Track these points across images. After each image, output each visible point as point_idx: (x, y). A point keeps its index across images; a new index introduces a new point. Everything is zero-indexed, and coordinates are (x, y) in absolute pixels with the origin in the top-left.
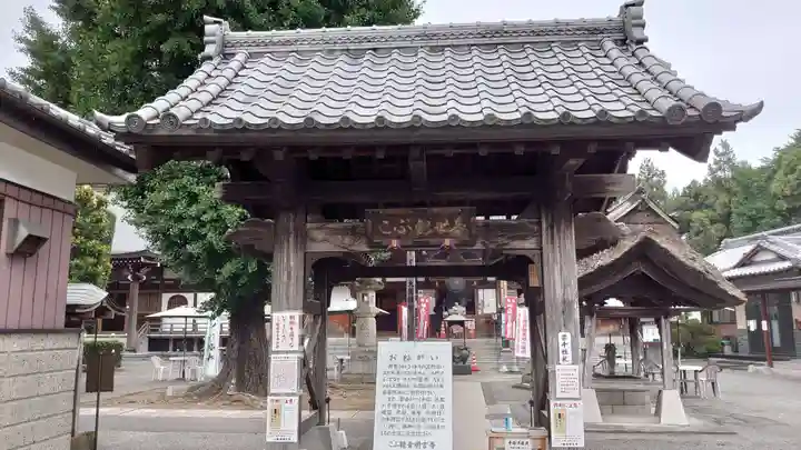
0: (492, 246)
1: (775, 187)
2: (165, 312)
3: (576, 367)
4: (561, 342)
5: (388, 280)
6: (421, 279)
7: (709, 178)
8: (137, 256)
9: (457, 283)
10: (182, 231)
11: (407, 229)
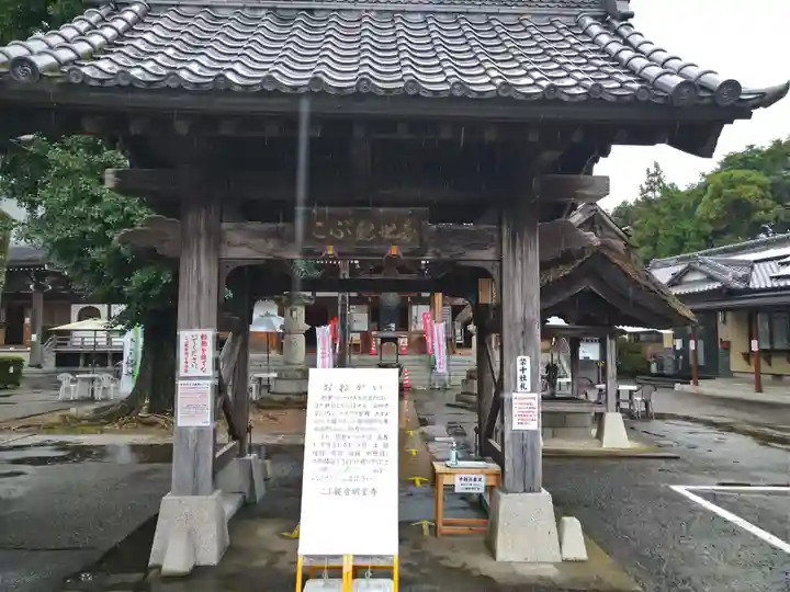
0: (445, 256)
1: (701, 210)
2: (74, 325)
3: (535, 395)
4: (519, 367)
5: (318, 294)
6: (354, 294)
7: (639, 198)
8: (39, 263)
9: (391, 299)
10: (85, 233)
11: (346, 233)
